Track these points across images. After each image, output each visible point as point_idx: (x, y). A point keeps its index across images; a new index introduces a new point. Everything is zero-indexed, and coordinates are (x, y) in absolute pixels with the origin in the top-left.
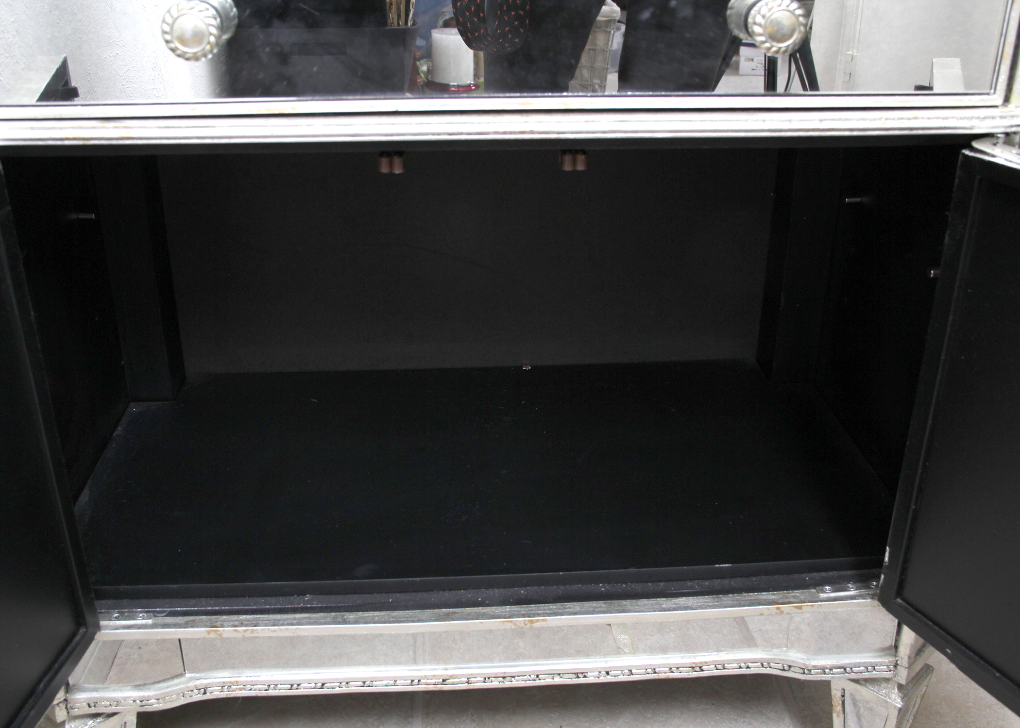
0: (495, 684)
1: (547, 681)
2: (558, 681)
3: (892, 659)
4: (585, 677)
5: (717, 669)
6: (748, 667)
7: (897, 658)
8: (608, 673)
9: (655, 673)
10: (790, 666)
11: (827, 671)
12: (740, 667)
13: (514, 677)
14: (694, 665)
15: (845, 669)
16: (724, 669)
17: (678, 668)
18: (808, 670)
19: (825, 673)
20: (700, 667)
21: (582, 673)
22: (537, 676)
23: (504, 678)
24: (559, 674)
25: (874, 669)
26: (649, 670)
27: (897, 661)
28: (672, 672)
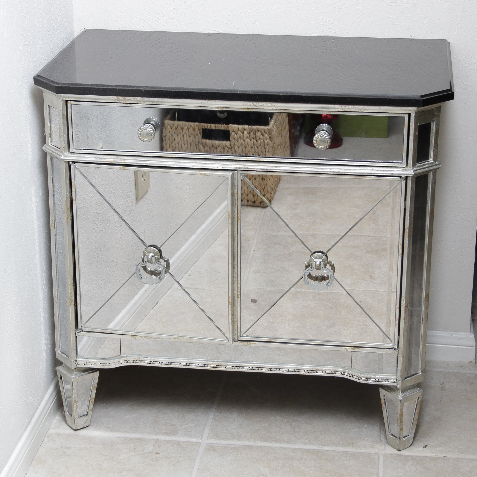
0: (236, 370)
1: (256, 370)
2: (260, 371)
3: (395, 377)
4: (271, 370)
5: (323, 373)
6: (335, 373)
7: (397, 377)
8: (280, 369)
9: (298, 371)
10: (353, 375)
11: (368, 379)
12: (332, 373)
13: (243, 367)
14: (313, 370)
15: (376, 379)
16: (326, 373)
17: (307, 370)
18: (361, 378)
19: (367, 380)
20: (316, 371)
21: (270, 368)
22: (252, 368)
23: (239, 367)
24: (261, 368)
25: (388, 381)
26: (296, 370)
27: (397, 378)
28: (305, 372)
